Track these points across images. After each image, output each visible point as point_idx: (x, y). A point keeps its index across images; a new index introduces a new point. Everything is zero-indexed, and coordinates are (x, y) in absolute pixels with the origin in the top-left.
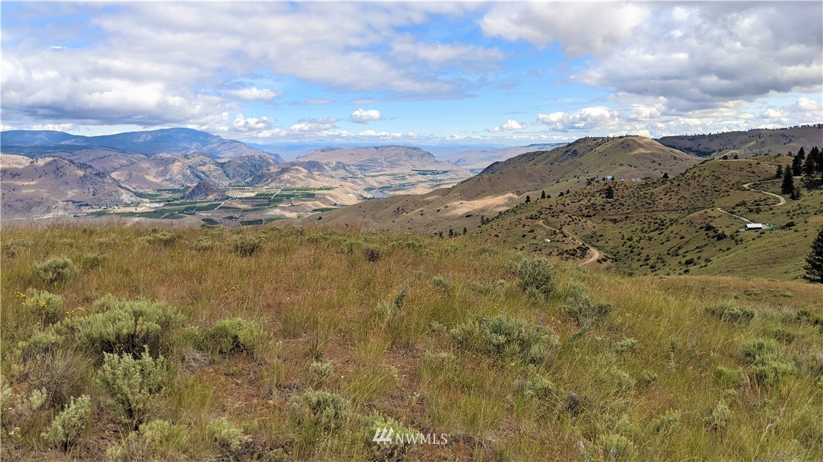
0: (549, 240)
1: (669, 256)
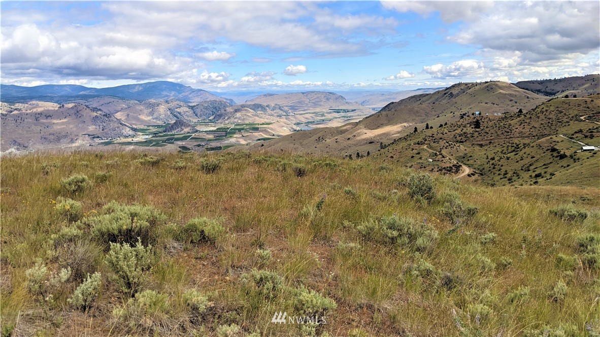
0: (431, 160)
1: (522, 171)
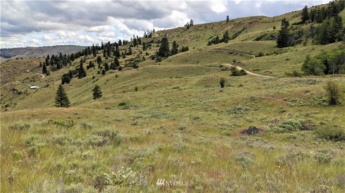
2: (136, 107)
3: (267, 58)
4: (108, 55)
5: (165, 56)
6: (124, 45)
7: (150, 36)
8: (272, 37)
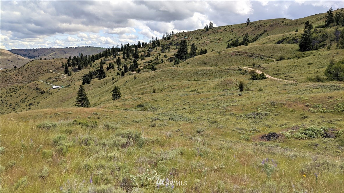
1: (21, 103)
2: (154, 108)
3: (289, 62)
4: (128, 56)
5: (183, 59)
6: (143, 47)
7: (169, 38)
8: (294, 41)
